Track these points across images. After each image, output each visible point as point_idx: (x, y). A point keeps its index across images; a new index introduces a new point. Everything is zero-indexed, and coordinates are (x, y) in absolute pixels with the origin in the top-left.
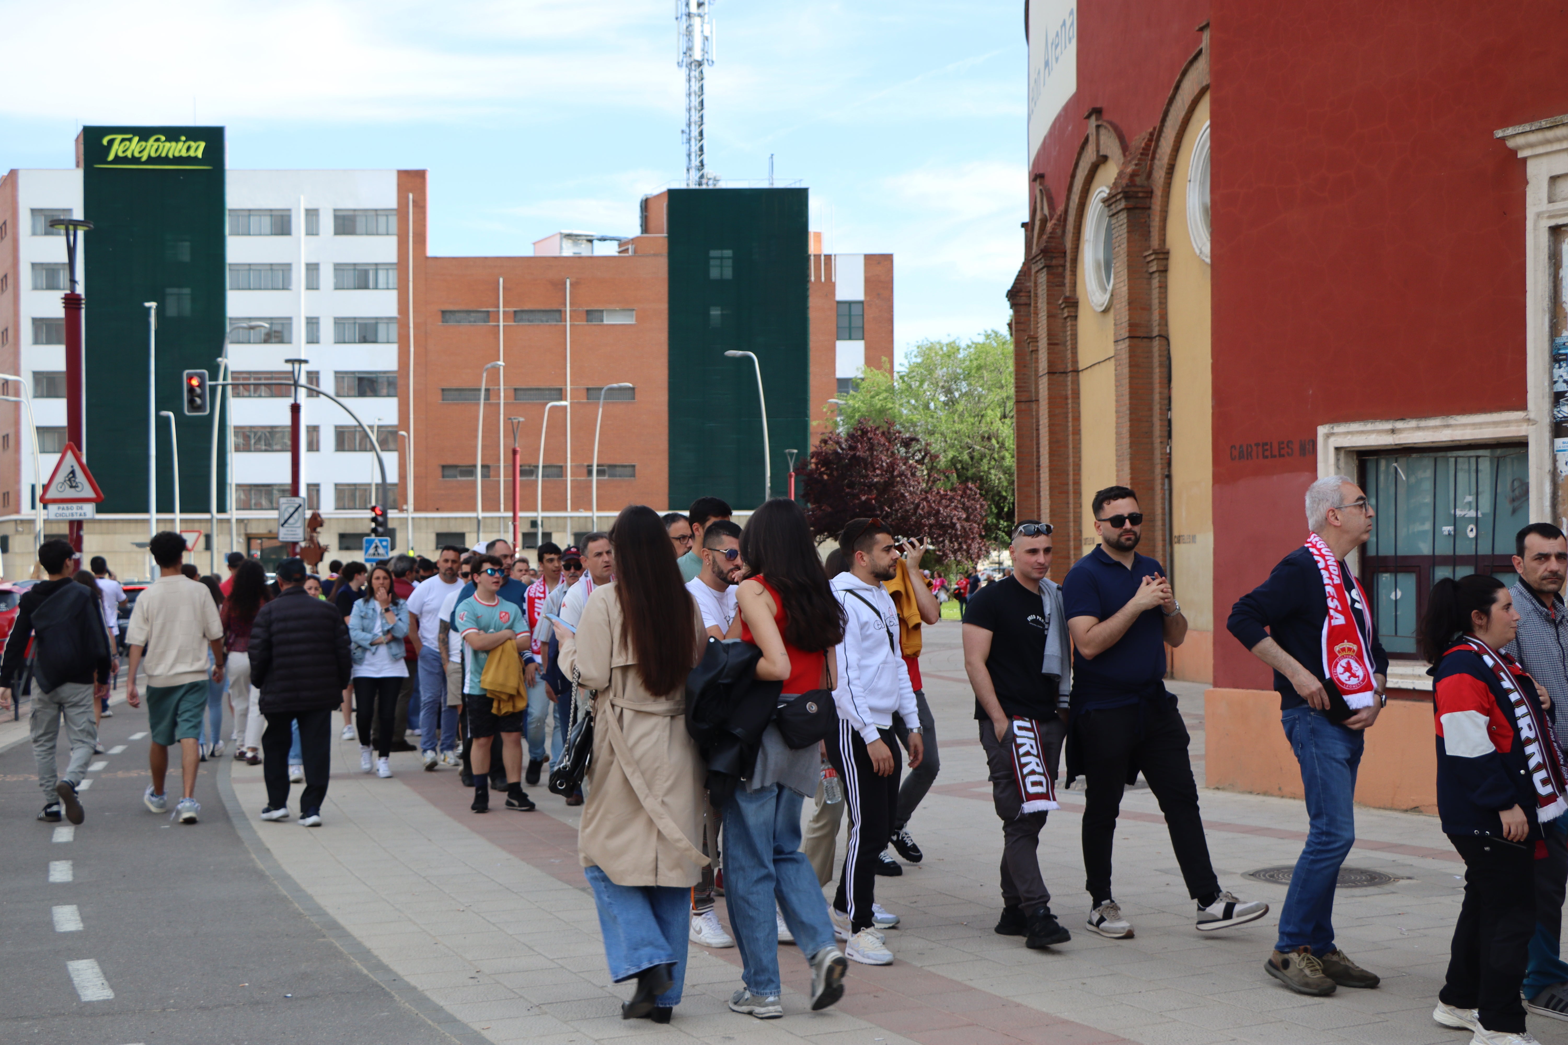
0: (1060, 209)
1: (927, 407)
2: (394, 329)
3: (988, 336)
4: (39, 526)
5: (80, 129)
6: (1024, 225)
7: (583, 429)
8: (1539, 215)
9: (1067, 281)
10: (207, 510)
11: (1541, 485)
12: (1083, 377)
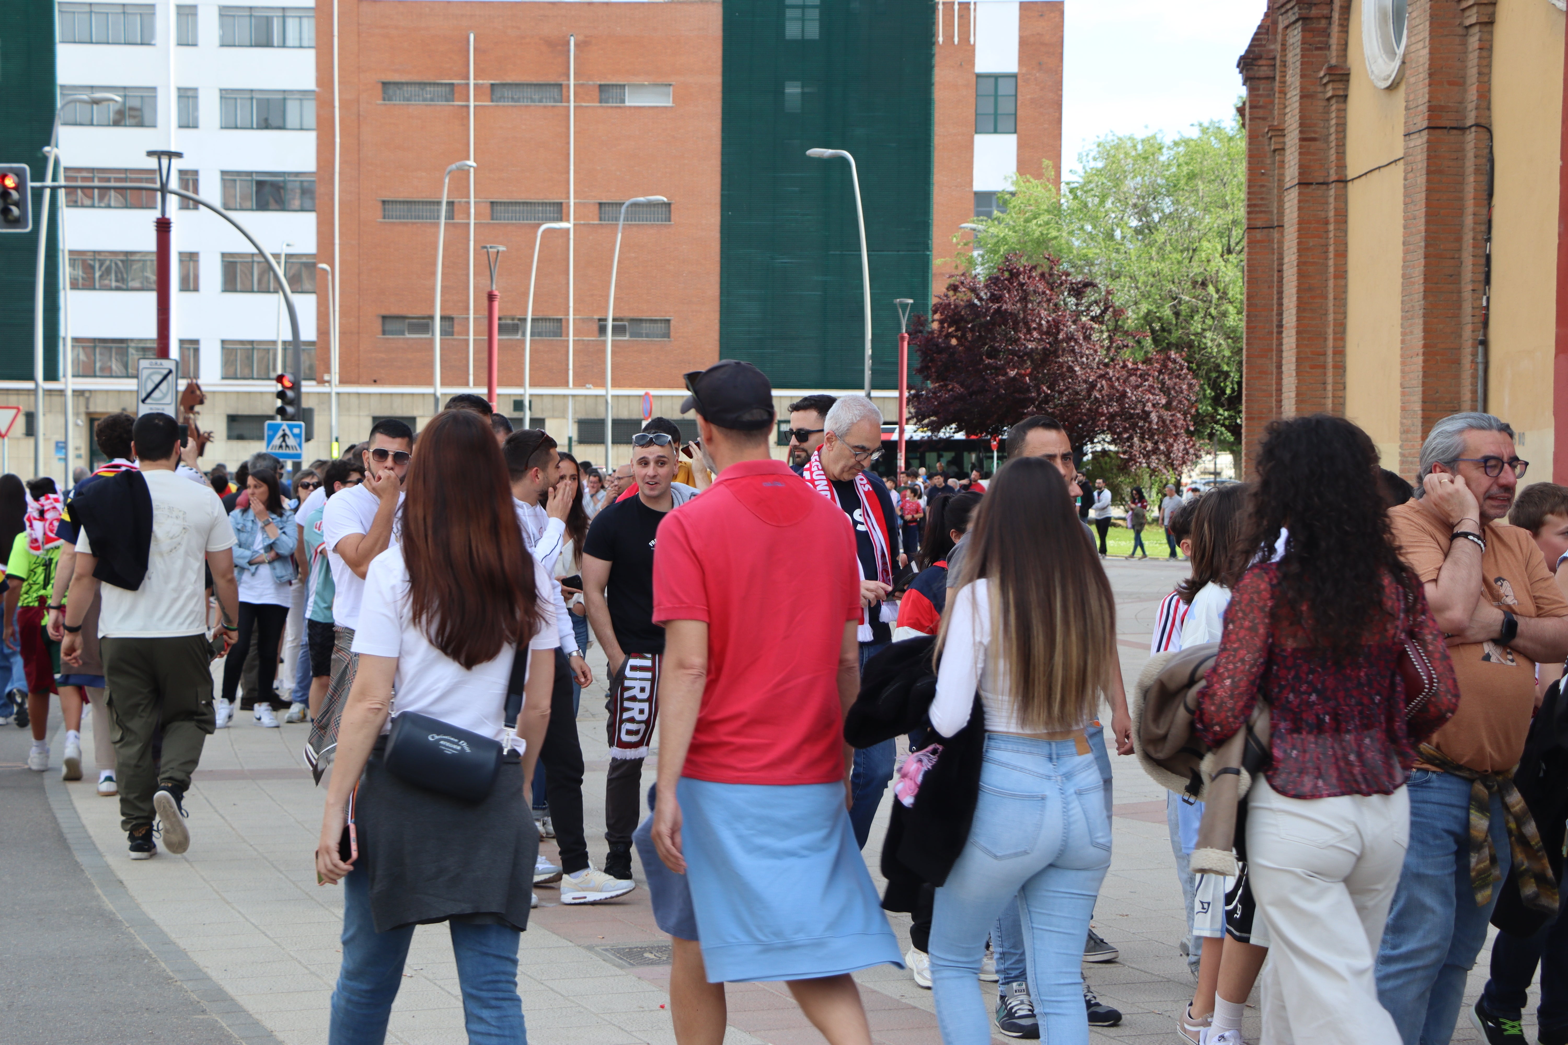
1: (1110, 236)
2: (310, 110)
3: (1204, 131)
7: (594, 265)
9: (1334, 41)
10: (29, 376)
12: (1353, 189)
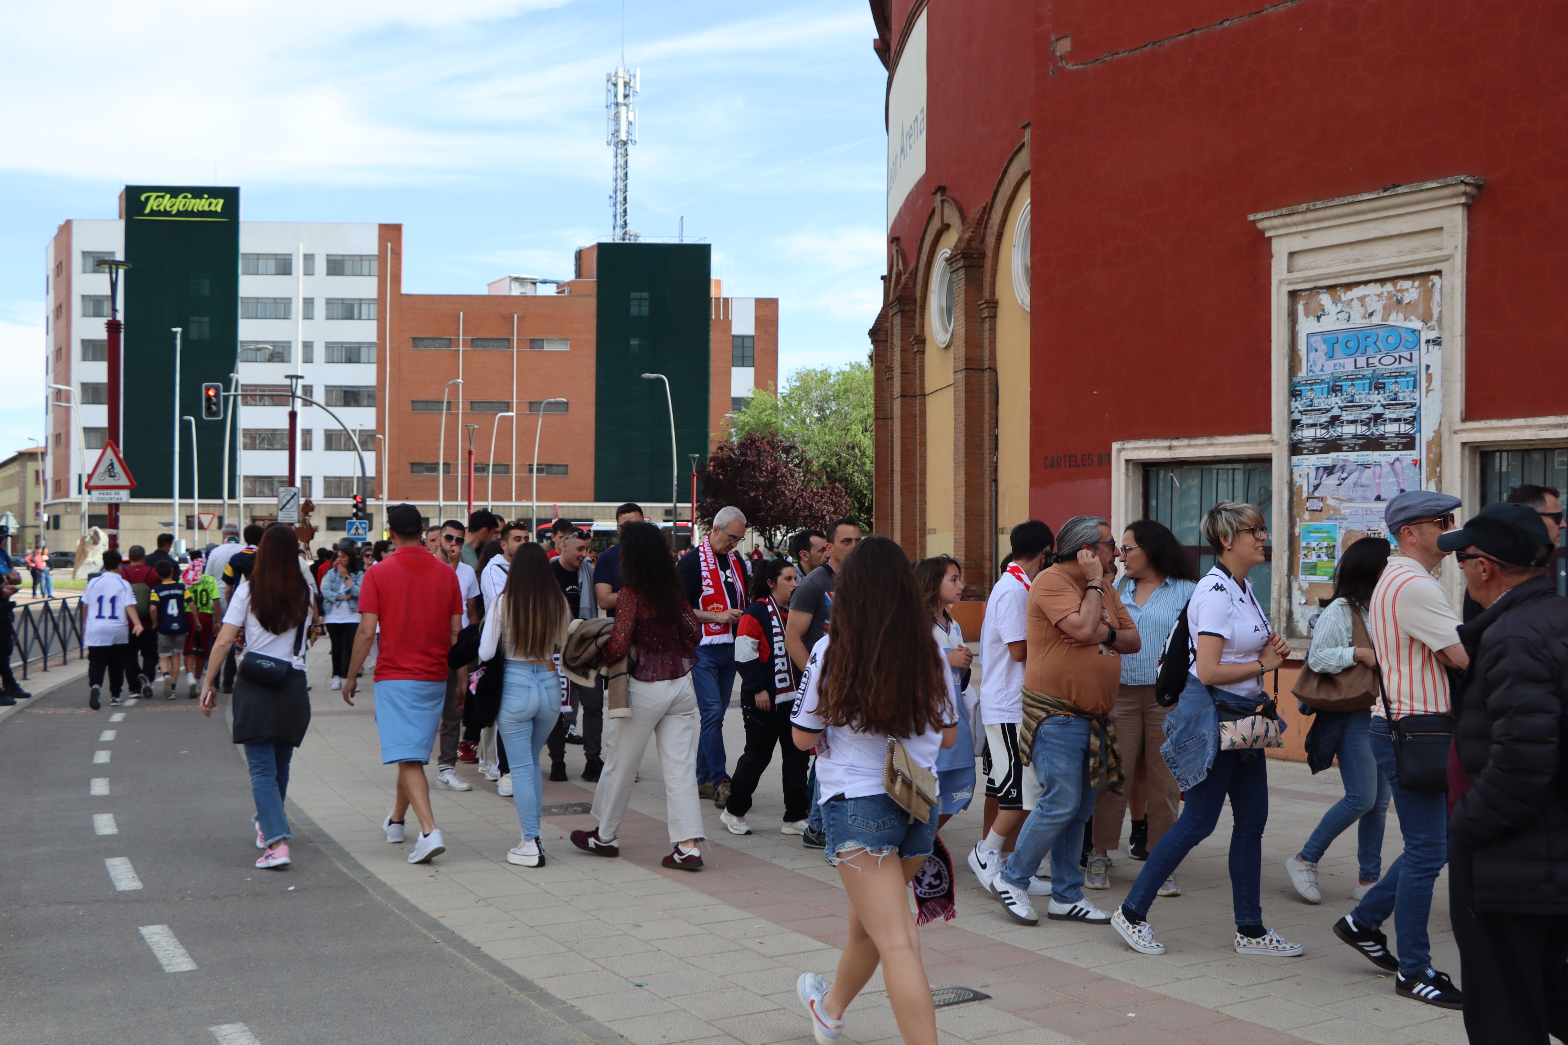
0: (912, 266)
1: (804, 421)
2: (374, 352)
3: (852, 367)
4: (85, 507)
5: (123, 188)
6: (883, 278)
7: (527, 436)
8: (1281, 282)
9: (917, 323)
10: (220, 497)
11: (1281, 492)
12: (929, 400)
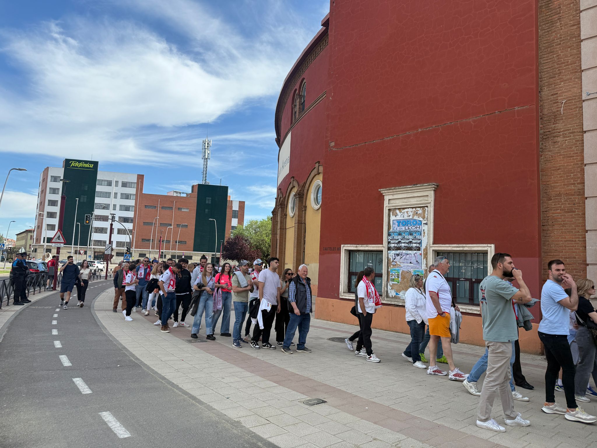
0: (284, 196)
1: (251, 233)
2: (133, 208)
3: (263, 220)
5: (65, 159)
6: (275, 198)
7: (175, 233)
8: (386, 206)
9: (285, 210)
10: (87, 246)
11: (385, 260)
12: (287, 230)
